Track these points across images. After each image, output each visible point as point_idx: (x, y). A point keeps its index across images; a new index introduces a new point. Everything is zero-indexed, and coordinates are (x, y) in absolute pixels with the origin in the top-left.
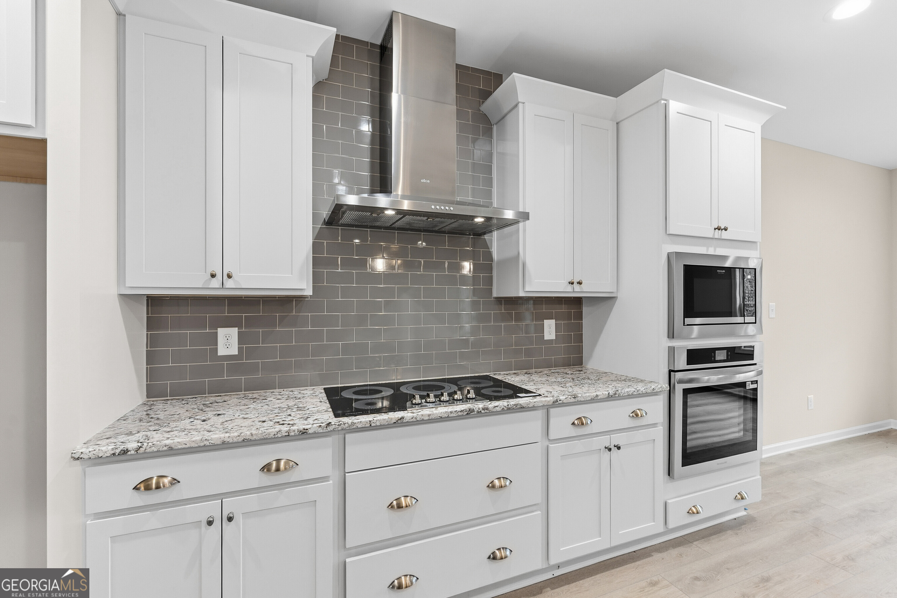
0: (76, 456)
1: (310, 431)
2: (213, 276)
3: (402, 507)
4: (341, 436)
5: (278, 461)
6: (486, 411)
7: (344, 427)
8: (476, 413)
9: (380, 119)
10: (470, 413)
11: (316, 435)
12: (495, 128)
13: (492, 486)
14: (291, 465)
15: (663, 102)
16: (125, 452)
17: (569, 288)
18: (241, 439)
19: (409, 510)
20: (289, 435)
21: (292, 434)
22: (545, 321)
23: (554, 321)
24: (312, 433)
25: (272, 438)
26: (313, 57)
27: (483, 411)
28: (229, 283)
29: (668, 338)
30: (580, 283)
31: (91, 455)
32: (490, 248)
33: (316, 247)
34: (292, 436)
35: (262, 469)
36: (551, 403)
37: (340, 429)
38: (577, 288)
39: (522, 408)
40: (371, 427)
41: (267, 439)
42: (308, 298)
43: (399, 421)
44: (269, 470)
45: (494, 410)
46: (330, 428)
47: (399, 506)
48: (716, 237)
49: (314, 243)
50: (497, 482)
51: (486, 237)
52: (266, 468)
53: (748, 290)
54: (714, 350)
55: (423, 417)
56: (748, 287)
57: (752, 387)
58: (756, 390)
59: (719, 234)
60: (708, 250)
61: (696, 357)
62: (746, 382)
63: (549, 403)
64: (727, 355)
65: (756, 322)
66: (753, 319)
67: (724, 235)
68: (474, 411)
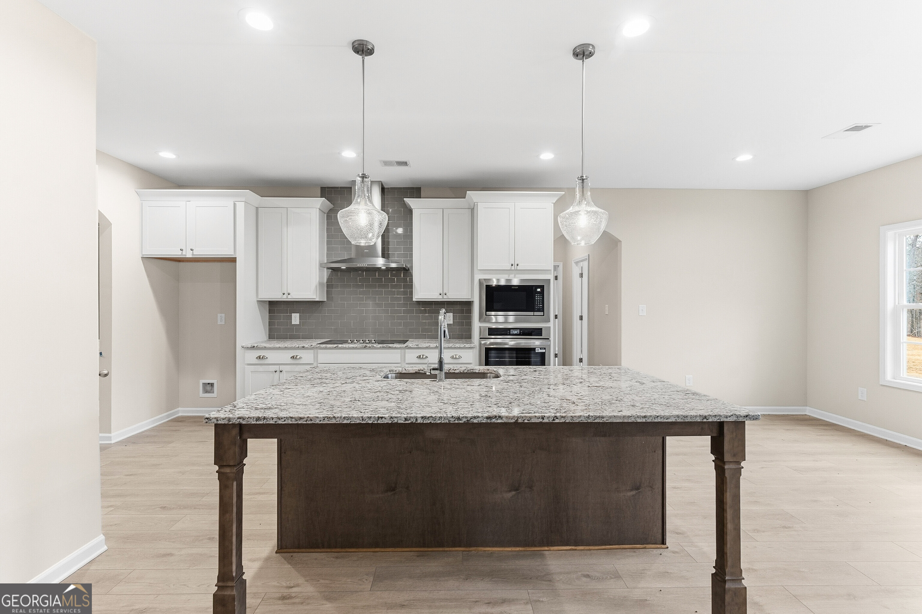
0: (243, 346)
2: (284, 294)
4: (317, 351)
5: (297, 356)
7: (317, 347)
8: (368, 347)
10: (365, 347)
15: (476, 204)
16: (254, 347)
17: (440, 297)
18: (284, 347)
20: (299, 347)
21: (300, 347)
23: (452, 313)
25: (293, 348)
28: (289, 297)
29: (479, 321)
30: (446, 294)
31: (246, 347)
35: (291, 358)
37: (315, 347)
38: (445, 297)
39: (390, 347)
43: (337, 347)
44: (294, 358)
45: (376, 347)
46: (312, 347)
52: (293, 357)
53: (538, 297)
54: (509, 329)
55: (346, 347)
56: (538, 296)
57: (540, 351)
58: (544, 353)
59: (513, 268)
60: (509, 277)
61: (493, 332)
62: (535, 348)
63: (403, 347)
64: (520, 332)
65: (544, 315)
66: (542, 313)
67: (519, 268)
68: (367, 346)
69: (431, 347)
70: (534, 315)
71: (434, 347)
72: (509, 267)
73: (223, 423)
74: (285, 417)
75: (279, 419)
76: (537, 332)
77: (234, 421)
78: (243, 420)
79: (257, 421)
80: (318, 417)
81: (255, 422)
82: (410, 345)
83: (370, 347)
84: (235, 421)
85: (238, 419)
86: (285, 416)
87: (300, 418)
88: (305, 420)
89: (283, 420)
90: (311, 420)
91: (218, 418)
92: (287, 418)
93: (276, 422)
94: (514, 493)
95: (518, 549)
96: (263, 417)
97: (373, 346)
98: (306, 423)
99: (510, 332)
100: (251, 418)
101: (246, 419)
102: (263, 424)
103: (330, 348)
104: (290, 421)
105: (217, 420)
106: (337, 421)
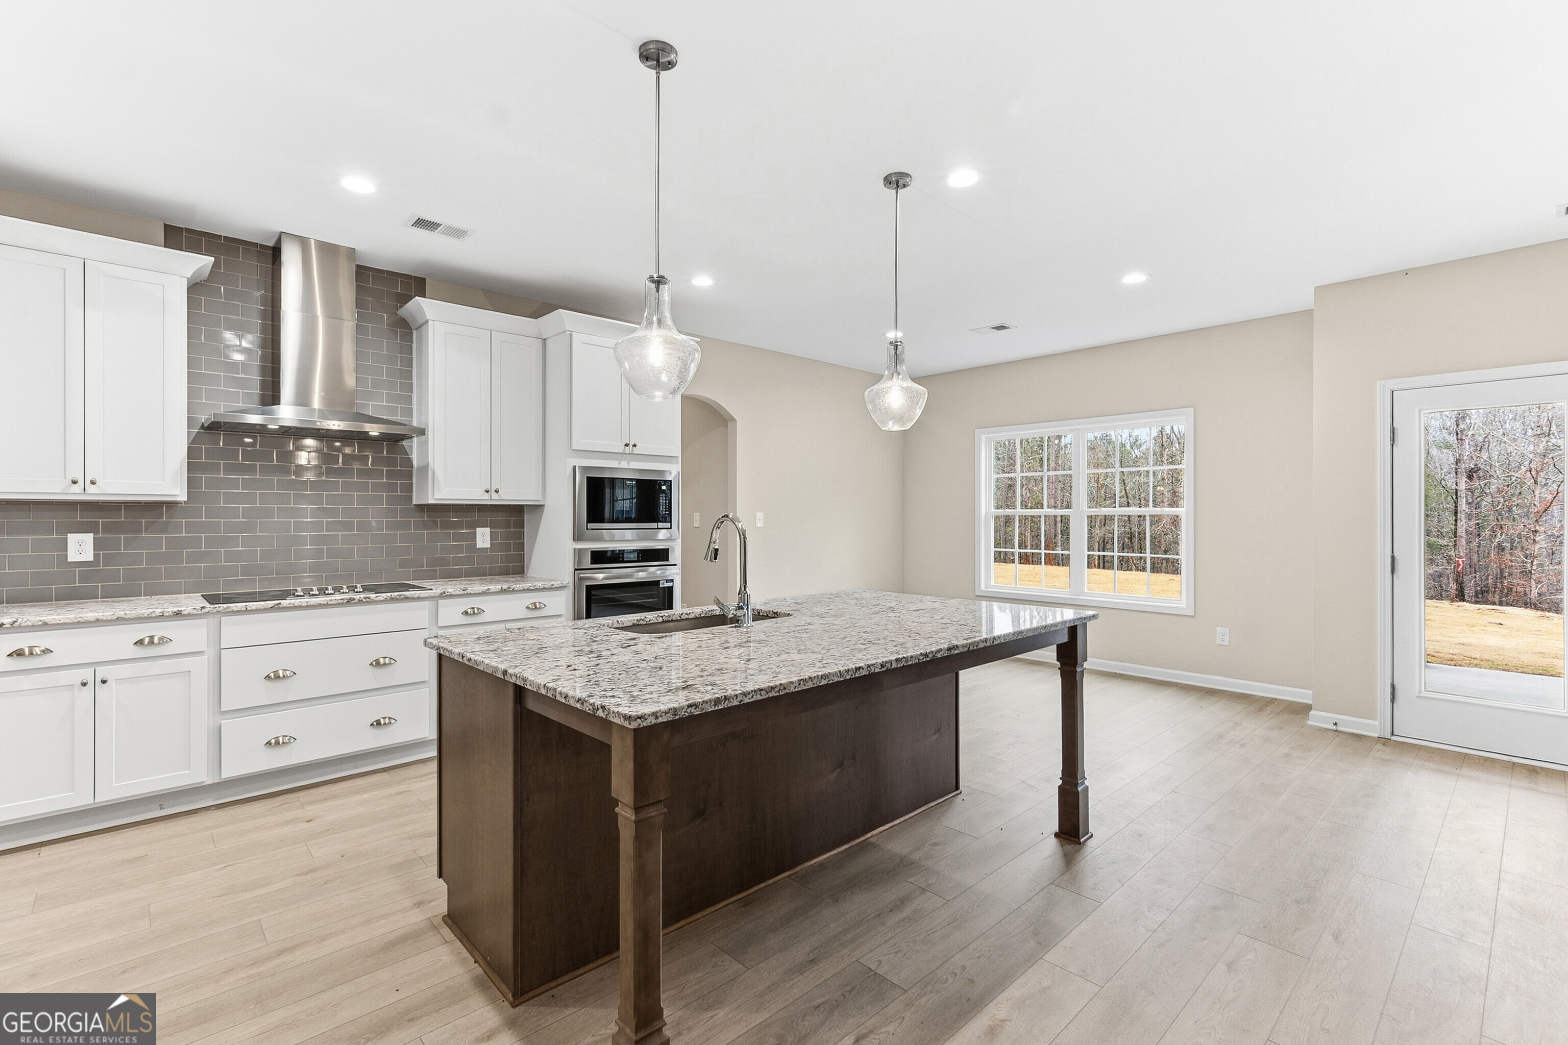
1: (184, 613)
2: (74, 482)
3: (279, 677)
4: (217, 619)
5: (152, 637)
6: (367, 600)
7: (219, 610)
9: (272, 321)
10: (350, 602)
11: (190, 616)
12: (415, 332)
13: (377, 664)
14: (163, 641)
15: (568, 333)
17: (486, 496)
18: (114, 617)
19: (287, 682)
20: (163, 615)
21: (167, 614)
22: (477, 529)
23: (489, 528)
24: (187, 615)
25: (146, 617)
26: (188, 278)
27: (364, 600)
28: (92, 490)
29: (573, 541)
30: (497, 491)
32: (409, 454)
33: (192, 452)
34: (166, 616)
35: (136, 643)
36: (438, 595)
37: (215, 611)
38: (495, 496)
39: (407, 599)
40: (247, 611)
41: (141, 618)
42: (182, 503)
43: (276, 606)
44: (142, 645)
45: (376, 599)
46: (204, 611)
47: (277, 677)
48: (627, 452)
49: (189, 447)
50: (382, 661)
51: (405, 443)
52: (140, 642)
53: (663, 500)
54: (622, 552)
55: (301, 604)
56: (662, 497)
57: (667, 585)
58: (672, 587)
59: (627, 450)
60: (620, 463)
61: (599, 557)
62: (660, 581)
63: (436, 595)
64: (638, 556)
65: (671, 528)
66: (668, 525)
67: (636, 451)
68: (354, 599)
69: (491, 591)
70: (658, 528)
71: (497, 590)
72: (620, 448)
73: (665, 720)
74: (752, 691)
75: (745, 694)
76: (661, 555)
77: (683, 713)
78: (695, 709)
79: (715, 705)
80: (792, 683)
81: (713, 709)
82: (449, 591)
83: (360, 601)
84: (685, 712)
85: (688, 708)
86: (753, 689)
87: (771, 687)
88: (777, 689)
89: (750, 696)
90: (785, 688)
91: (657, 712)
92: (755, 691)
93: (741, 701)
94: (838, 770)
95: (843, 848)
96: (723, 697)
97: (369, 598)
98: (778, 694)
99: (623, 558)
100: (707, 703)
101: (701, 706)
102: (724, 708)
103: (258, 611)
104: (759, 696)
105: (657, 718)
106: (814, 684)
